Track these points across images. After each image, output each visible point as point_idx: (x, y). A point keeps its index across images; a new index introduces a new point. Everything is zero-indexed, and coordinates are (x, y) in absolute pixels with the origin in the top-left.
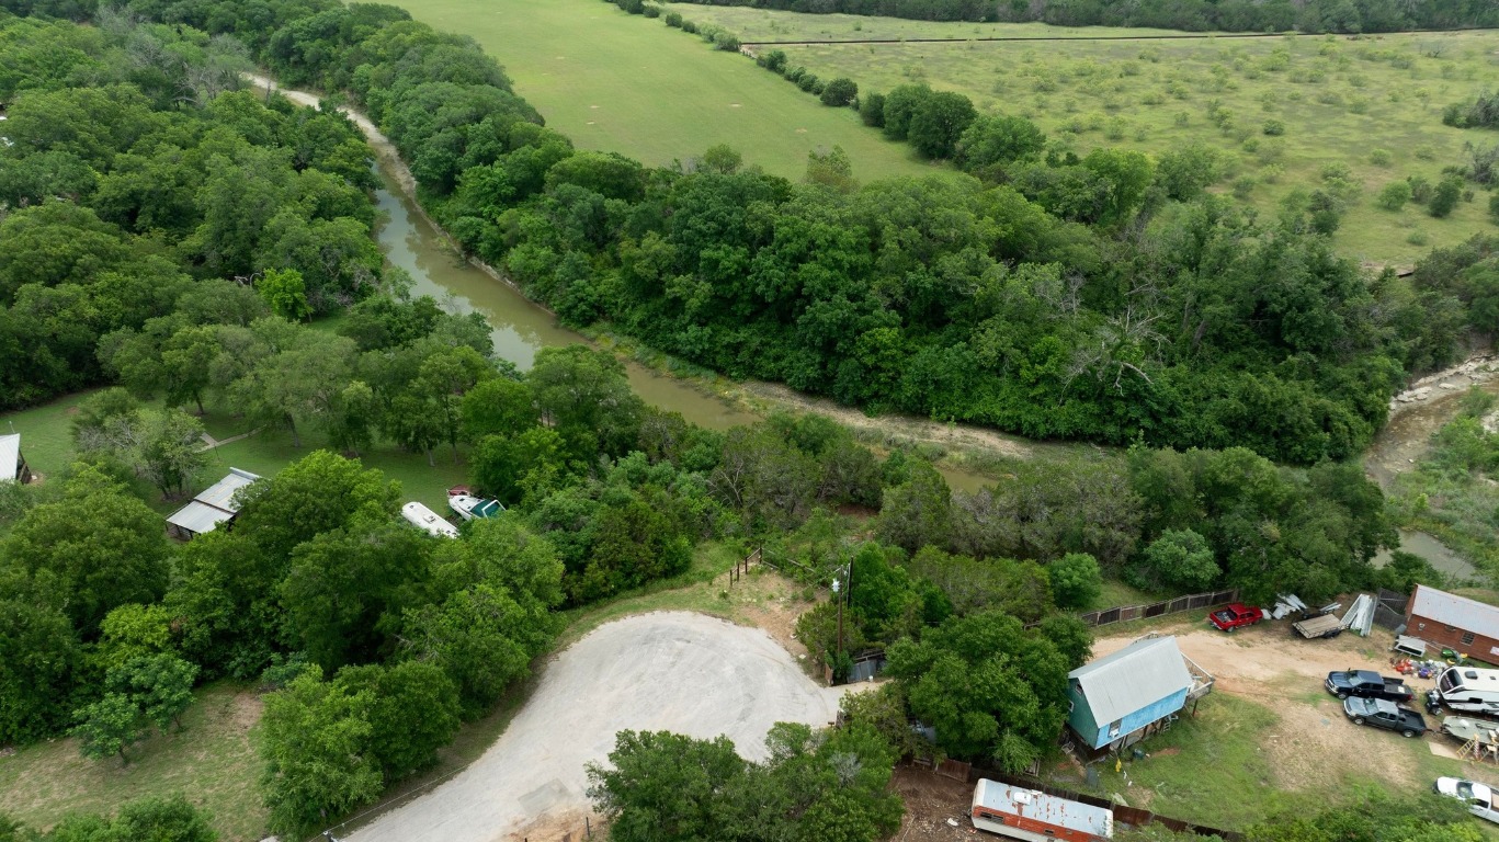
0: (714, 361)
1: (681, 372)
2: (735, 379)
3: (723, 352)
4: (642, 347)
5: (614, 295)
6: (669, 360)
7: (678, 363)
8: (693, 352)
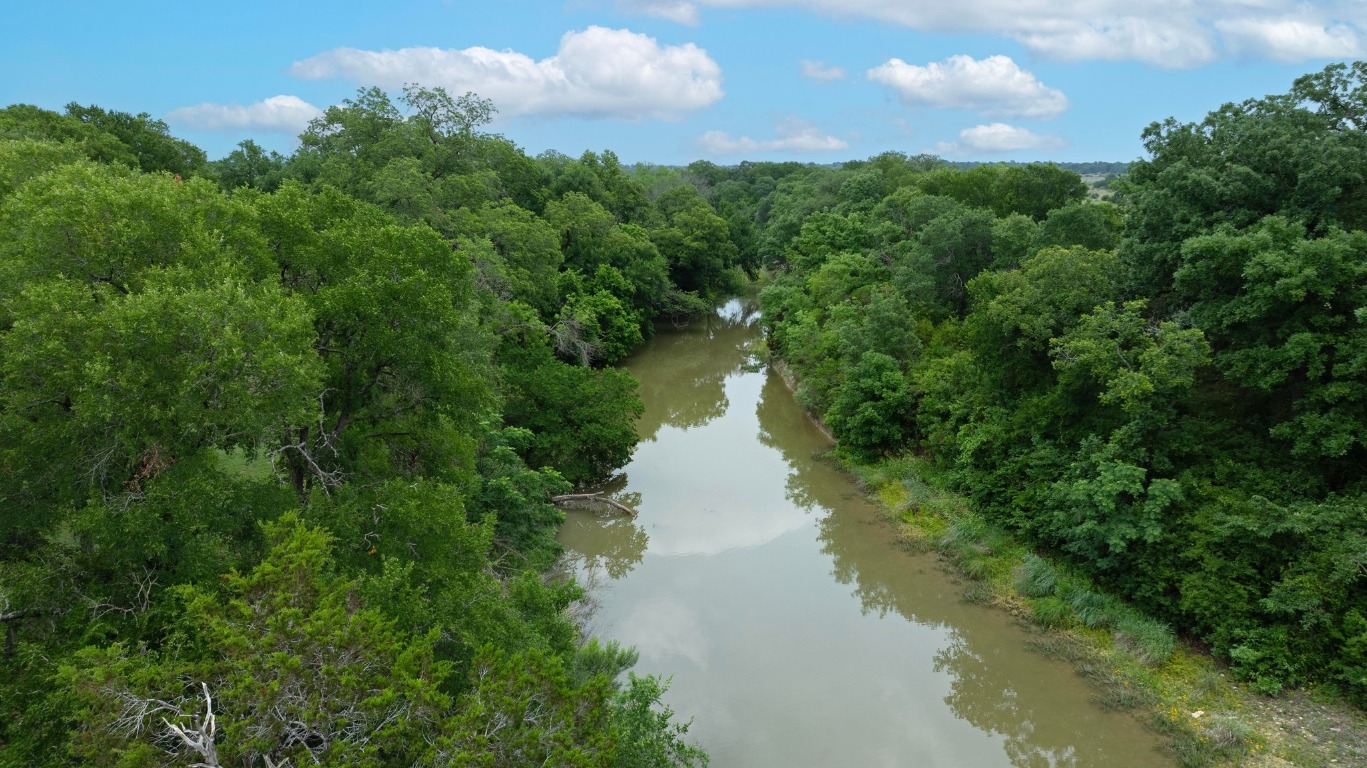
0: (1173, 591)
1: (1053, 605)
2: (1246, 675)
3: (1213, 563)
4: (973, 520)
5: (947, 396)
6: (1027, 564)
7: (1052, 574)
8: (1104, 550)
